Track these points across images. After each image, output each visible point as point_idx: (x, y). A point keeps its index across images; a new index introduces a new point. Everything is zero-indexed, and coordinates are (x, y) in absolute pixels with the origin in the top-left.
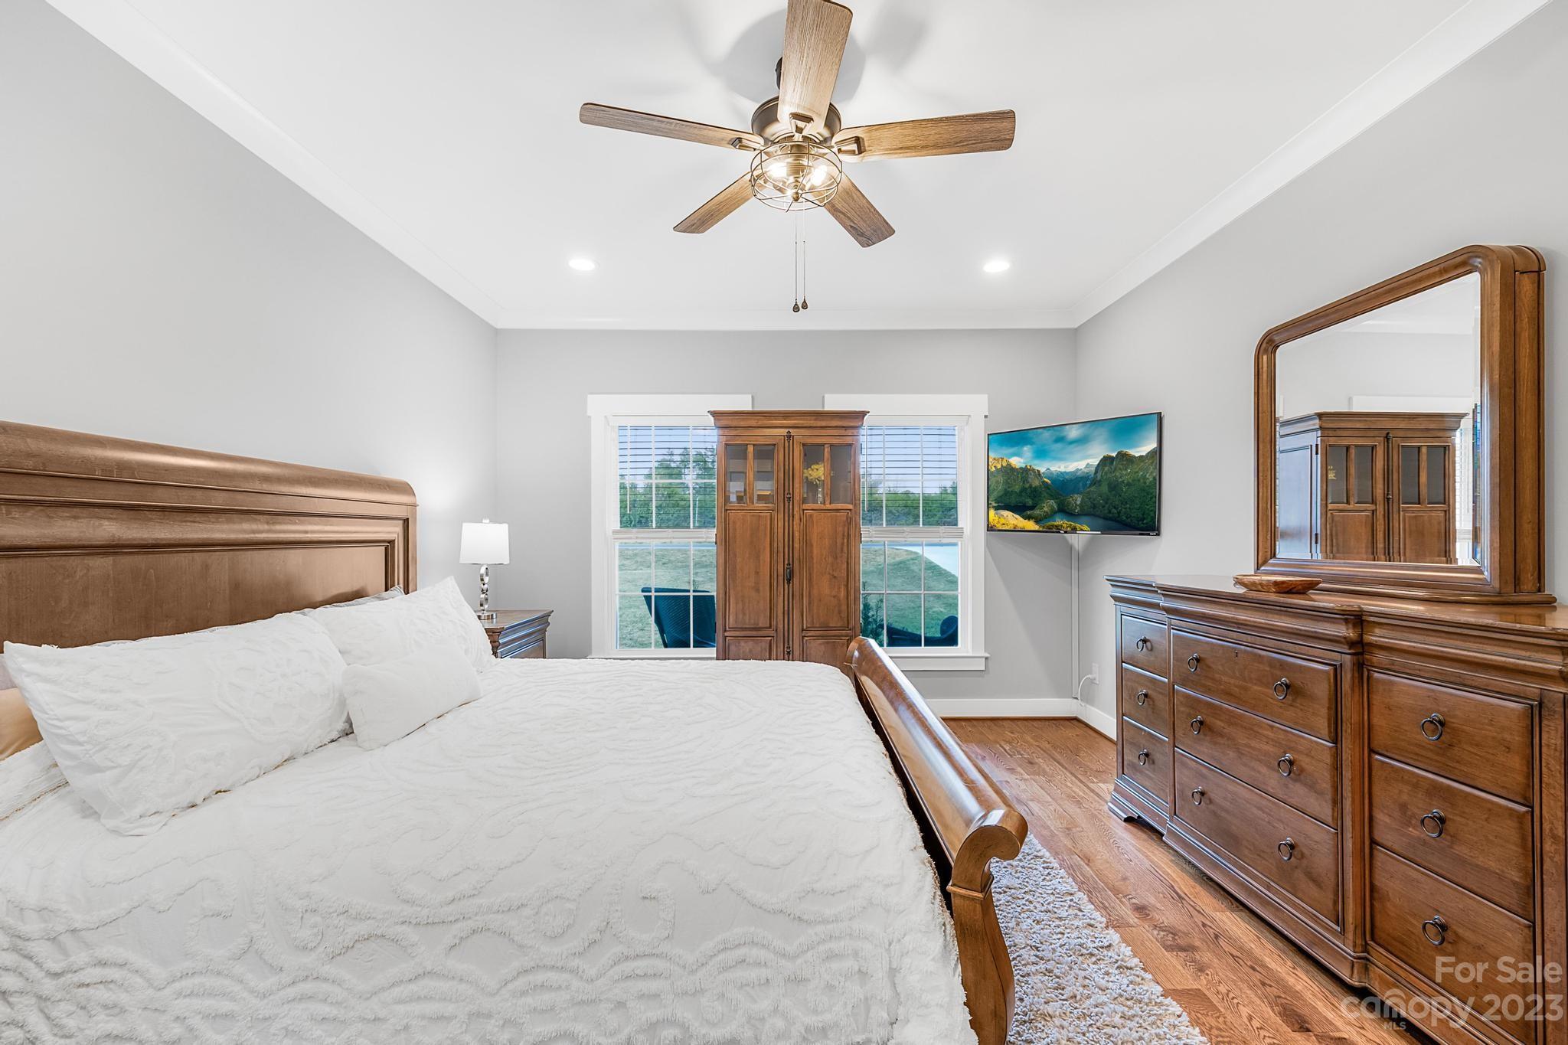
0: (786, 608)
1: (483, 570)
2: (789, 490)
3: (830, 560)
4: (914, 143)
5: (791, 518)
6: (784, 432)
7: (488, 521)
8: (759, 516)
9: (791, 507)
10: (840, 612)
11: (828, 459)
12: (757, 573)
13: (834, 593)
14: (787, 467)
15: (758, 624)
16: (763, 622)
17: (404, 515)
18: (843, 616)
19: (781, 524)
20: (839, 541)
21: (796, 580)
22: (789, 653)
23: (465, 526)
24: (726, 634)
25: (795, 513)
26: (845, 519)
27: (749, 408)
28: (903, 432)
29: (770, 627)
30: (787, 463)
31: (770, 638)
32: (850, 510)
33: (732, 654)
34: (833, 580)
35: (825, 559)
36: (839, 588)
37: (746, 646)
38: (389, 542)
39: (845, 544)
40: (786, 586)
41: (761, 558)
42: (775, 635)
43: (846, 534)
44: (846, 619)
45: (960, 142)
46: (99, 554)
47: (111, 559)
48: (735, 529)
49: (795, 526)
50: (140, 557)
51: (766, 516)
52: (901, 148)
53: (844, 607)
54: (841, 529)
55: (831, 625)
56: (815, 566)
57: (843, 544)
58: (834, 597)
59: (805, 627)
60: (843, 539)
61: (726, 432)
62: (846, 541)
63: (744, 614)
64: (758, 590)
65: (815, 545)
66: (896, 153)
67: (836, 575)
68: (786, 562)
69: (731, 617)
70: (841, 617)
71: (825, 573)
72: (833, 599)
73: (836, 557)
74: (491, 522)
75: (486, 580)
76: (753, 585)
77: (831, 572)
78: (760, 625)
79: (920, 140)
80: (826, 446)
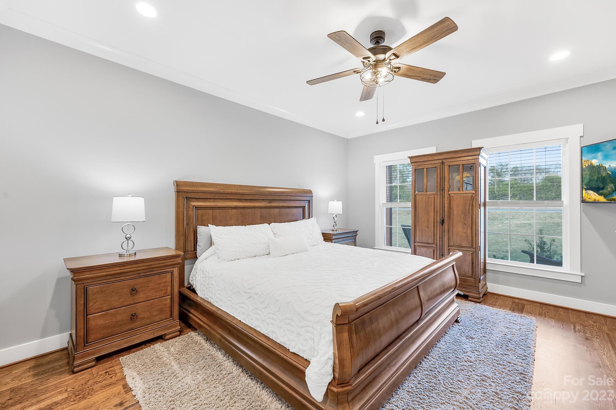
0: (441, 236)
1: (334, 216)
2: (442, 186)
3: (463, 216)
4: (416, 46)
5: (443, 198)
6: (440, 161)
7: (336, 201)
8: (429, 197)
9: (443, 193)
10: (468, 240)
11: (461, 171)
12: (428, 220)
13: (464, 231)
14: (441, 176)
15: (428, 242)
16: (431, 241)
17: (308, 199)
18: (469, 241)
19: (439, 200)
20: (467, 208)
21: (446, 224)
22: (442, 255)
23: (330, 202)
24: (415, 244)
25: (445, 195)
26: (471, 197)
27: (435, 152)
28: (520, 152)
29: (434, 243)
30: (441, 175)
31: (434, 248)
32: (474, 193)
33: (417, 253)
34: (464, 225)
35: (460, 215)
36: (467, 229)
37: (423, 250)
38: (304, 207)
39: (471, 209)
40: (441, 226)
41: (430, 214)
42: (436, 247)
43: (471, 204)
44: (471, 243)
45: (434, 37)
46: (234, 209)
47: (236, 210)
48: (419, 203)
49: (445, 201)
50: (242, 210)
51: (432, 197)
52: (412, 50)
53: (470, 238)
54: (468, 202)
55: (463, 246)
56: (455, 219)
57: (469, 209)
58: (465, 233)
59: (450, 245)
60: (470, 207)
61: (415, 164)
62: (471, 208)
63: (422, 237)
64: (428, 228)
65: (455, 210)
66: (411, 52)
67: (466, 223)
68: (441, 216)
69: (417, 238)
70: (468, 242)
71: (460, 222)
72: (464, 234)
73: (466, 215)
74: (337, 201)
75: (336, 219)
76: (426, 225)
77: (463, 221)
78: (429, 242)
79: (417, 44)
80: (460, 165)
